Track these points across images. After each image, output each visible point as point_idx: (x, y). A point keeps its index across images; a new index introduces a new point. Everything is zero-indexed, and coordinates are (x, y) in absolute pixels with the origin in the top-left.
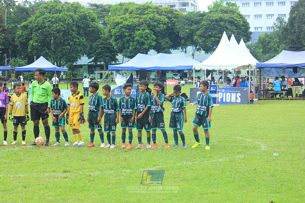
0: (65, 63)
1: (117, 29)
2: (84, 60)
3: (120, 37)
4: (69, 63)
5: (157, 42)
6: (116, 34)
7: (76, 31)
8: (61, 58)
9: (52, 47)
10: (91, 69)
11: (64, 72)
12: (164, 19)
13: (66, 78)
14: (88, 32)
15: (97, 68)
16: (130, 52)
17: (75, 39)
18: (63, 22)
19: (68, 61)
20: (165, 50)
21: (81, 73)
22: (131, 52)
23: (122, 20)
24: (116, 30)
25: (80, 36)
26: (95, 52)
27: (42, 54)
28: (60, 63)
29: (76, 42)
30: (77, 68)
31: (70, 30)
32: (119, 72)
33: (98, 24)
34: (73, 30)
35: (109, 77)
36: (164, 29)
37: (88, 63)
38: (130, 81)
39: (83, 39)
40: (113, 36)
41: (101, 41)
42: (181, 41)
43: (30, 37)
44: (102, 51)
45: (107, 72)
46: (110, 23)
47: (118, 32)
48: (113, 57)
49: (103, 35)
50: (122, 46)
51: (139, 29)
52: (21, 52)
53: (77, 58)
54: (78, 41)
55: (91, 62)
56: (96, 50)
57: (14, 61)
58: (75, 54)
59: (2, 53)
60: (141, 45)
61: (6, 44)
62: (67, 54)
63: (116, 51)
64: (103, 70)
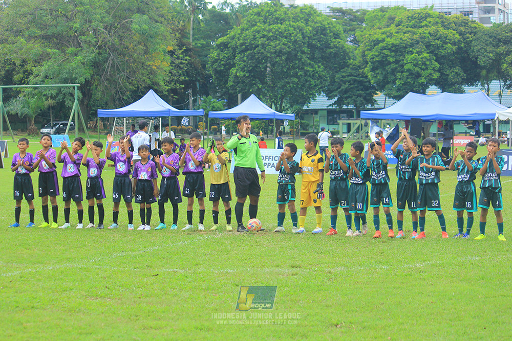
0: (288, 105)
1: (376, 51)
2: (321, 102)
3: (380, 64)
4: (296, 107)
6: (374, 60)
7: (308, 54)
8: (282, 98)
9: (268, 80)
10: (332, 116)
11: (288, 122)
12: (454, 35)
13: (291, 132)
14: (328, 55)
15: (342, 115)
16: (396, 89)
17: (306, 66)
18: (286, 37)
19: (294, 102)
20: (454, 87)
21: (315, 123)
22: (399, 90)
23: (384, 36)
24: (374, 52)
25: (314, 62)
26: (340, 88)
27: (251, 90)
28: (281, 105)
29: (308, 71)
30: (310, 114)
31: (298, 52)
32: (378, 122)
33: (345, 42)
34: (303, 52)
35: (362, 130)
36: (453, 52)
37: (328, 107)
39: (319, 67)
40: (370, 63)
41: (350, 70)
42: (480, 72)
43: (232, 63)
44: (351, 86)
45: (358, 122)
46: (365, 41)
47: (377, 56)
48: (368, 98)
49: (352, 61)
50: (383, 80)
51: (411, 51)
52: (215, 88)
53: (309, 98)
54: (312, 69)
55: (333, 104)
56: (341, 85)
57: (205, 102)
58: (306, 92)
59: (186, 89)
60: (414, 78)
61: (192, 73)
62: (293, 91)
63: (373, 87)
64: (353, 118)
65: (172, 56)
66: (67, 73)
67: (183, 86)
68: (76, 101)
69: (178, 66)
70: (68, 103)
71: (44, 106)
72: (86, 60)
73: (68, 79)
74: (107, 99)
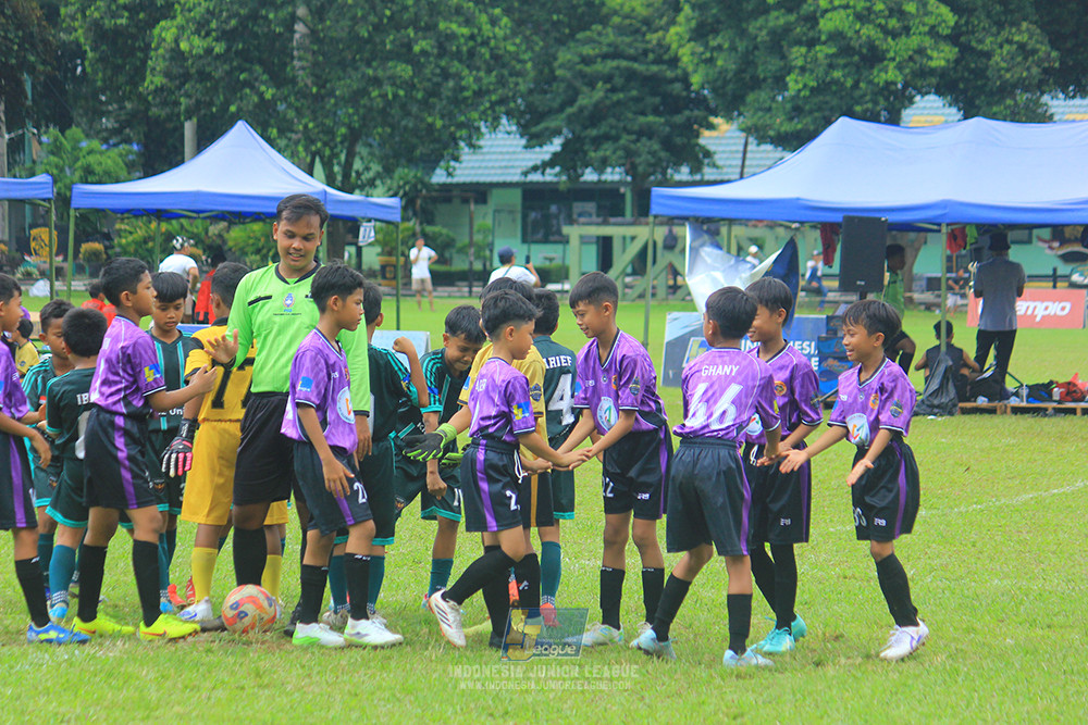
2: (500, 155)
4: (404, 173)
5: (965, 49)
8: (353, 137)
9: (299, 67)
10: (541, 210)
11: (375, 228)
13: (383, 267)
15: (578, 207)
16: (788, 106)
21: (478, 238)
22: (797, 111)
25: (477, 3)
26: (571, 102)
27: (233, 108)
28: (348, 166)
29: (453, 36)
30: (457, 201)
32: (717, 233)
35: (654, 262)
37: (525, 174)
39: (493, 22)
40: (687, 9)
41: (610, 35)
44: (615, 97)
45: (642, 233)
48: (678, 140)
50: (737, 73)
52: (96, 95)
53: (454, 140)
54: (464, 31)
55: (545, 165)
56: (578, 92)
57: (56, 150)
58: (442, 117)
60: (858, 67)
62: (395, 111)
63: (700, 102)
64: (619, 219)
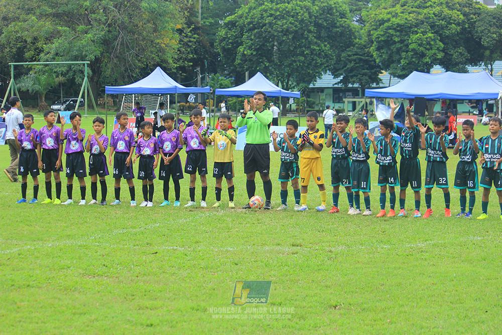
0: (295, 84)
1: (382, 30)
2: (327, 80)
3: (385, 44)
4: (302, 85)
5: (446, 53)
6: (380, 39)
7: (315, 33)
8: (289, 76)
9: (275, 58)
10: (338, 94)
11: (294, 99)
12: (458, 16)
13: (297, 109)
14: (334, 34)
15: (347, 94)
16: (401, 68)
17: (313, 45)
18: (293, 17)
19: (300, 80)
20: (458, 67)
21: (321, 101)
22: (403, 69)
23: (389, 16)
24: (380, 32)
25: (321, 41)
26: (345, 67)
27: (258, 68)
28: (287, 83)
29: (315, 50)
30: (316, 92)
31: (304, 31)
32: (383, 100)
33: (351, 21)
34: (310, 31)
36: (458, 32)
37: (333, 85)
38: (400, 115)
39: (325, 46)
40: (375, 42)
41: (355, 49)
42: (484, 52)
43: (239, 41)
44: (356, 65)
45: (363, 100)
46: (371, 21)
47: (382, 35)
48: (373, 76)
49: (357, 40)
50: (388, 59)
51: (416, 31)
52: (223, 65)
53: (315, 76)
54: (318, 48)
55: (339, 83)
56: (347, 64)
57: (213, 79)
58: (312, 70)
59: (194, 66)
60: (419, 58)
61: (200, 51)
62: (300, 69)
63: (379, 66)
64: (358, 97)
65: (180, 34)
66: (77, 51)
67: (192, 64)
68: (86, 78)
69: (187, 44)
70: (78, 80)
71: (54, 82)
72: (96, 38)
73: (79, 57)
74: (116, 76)
